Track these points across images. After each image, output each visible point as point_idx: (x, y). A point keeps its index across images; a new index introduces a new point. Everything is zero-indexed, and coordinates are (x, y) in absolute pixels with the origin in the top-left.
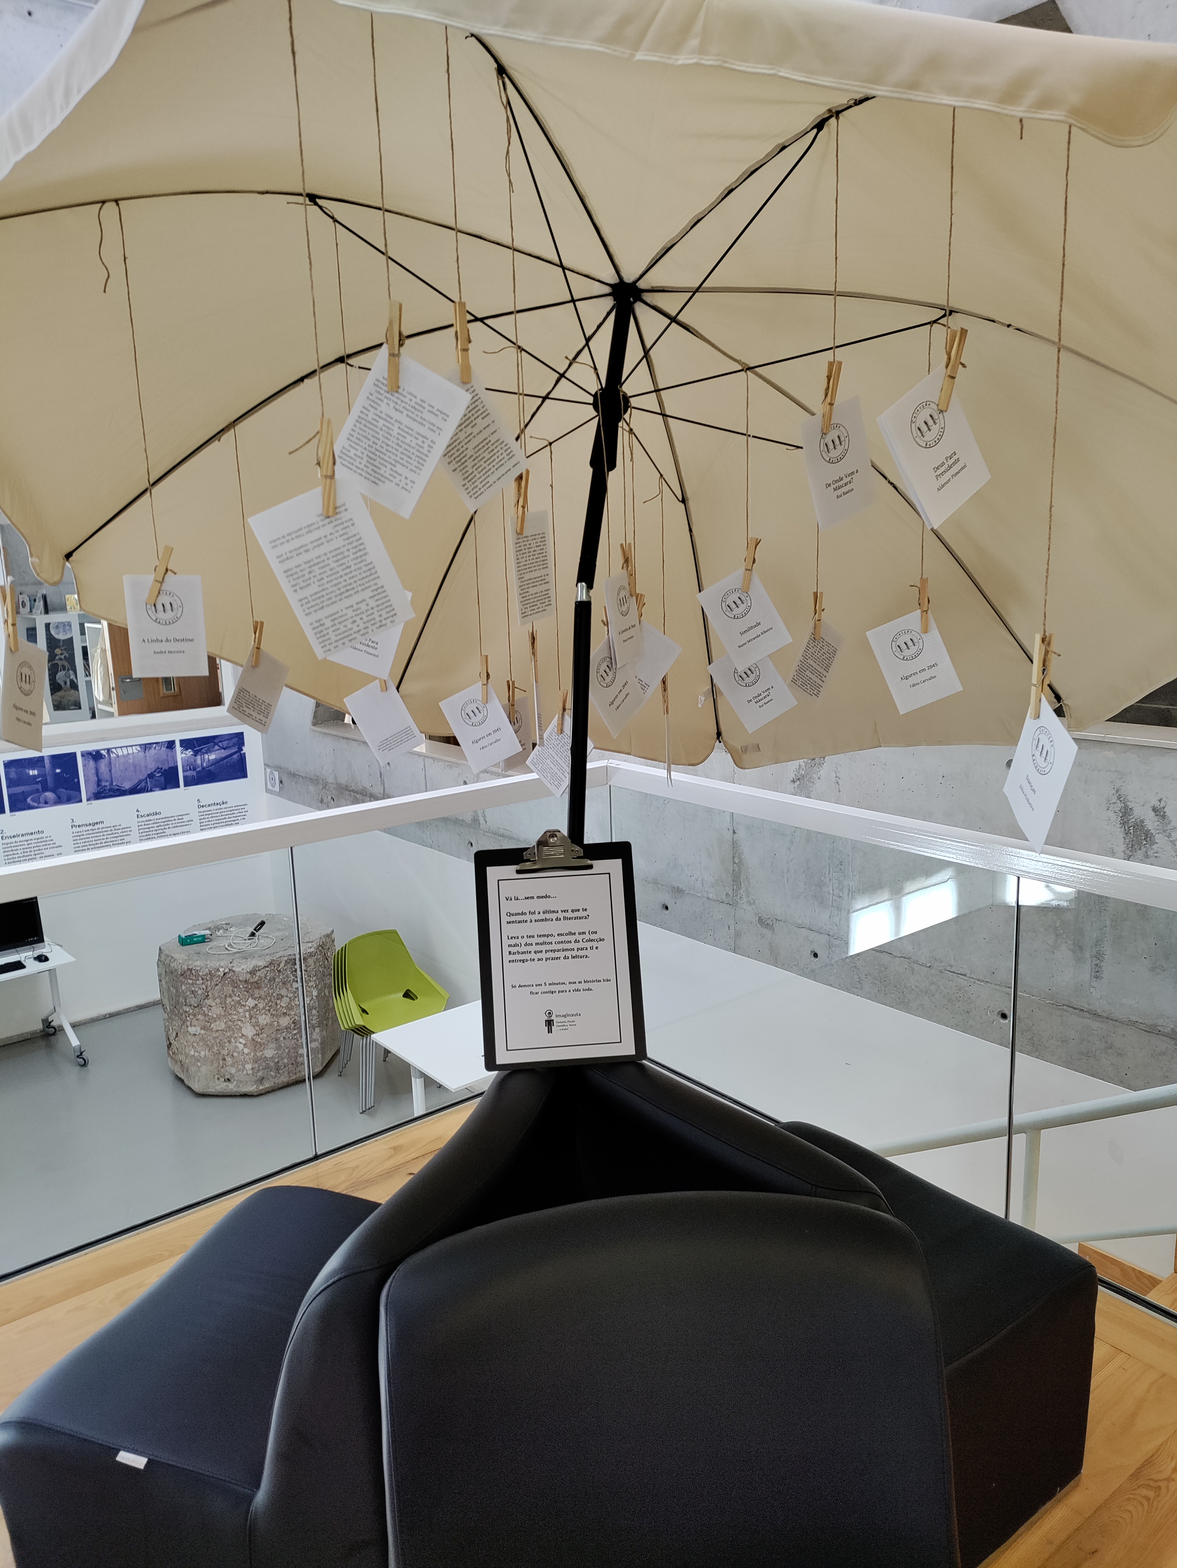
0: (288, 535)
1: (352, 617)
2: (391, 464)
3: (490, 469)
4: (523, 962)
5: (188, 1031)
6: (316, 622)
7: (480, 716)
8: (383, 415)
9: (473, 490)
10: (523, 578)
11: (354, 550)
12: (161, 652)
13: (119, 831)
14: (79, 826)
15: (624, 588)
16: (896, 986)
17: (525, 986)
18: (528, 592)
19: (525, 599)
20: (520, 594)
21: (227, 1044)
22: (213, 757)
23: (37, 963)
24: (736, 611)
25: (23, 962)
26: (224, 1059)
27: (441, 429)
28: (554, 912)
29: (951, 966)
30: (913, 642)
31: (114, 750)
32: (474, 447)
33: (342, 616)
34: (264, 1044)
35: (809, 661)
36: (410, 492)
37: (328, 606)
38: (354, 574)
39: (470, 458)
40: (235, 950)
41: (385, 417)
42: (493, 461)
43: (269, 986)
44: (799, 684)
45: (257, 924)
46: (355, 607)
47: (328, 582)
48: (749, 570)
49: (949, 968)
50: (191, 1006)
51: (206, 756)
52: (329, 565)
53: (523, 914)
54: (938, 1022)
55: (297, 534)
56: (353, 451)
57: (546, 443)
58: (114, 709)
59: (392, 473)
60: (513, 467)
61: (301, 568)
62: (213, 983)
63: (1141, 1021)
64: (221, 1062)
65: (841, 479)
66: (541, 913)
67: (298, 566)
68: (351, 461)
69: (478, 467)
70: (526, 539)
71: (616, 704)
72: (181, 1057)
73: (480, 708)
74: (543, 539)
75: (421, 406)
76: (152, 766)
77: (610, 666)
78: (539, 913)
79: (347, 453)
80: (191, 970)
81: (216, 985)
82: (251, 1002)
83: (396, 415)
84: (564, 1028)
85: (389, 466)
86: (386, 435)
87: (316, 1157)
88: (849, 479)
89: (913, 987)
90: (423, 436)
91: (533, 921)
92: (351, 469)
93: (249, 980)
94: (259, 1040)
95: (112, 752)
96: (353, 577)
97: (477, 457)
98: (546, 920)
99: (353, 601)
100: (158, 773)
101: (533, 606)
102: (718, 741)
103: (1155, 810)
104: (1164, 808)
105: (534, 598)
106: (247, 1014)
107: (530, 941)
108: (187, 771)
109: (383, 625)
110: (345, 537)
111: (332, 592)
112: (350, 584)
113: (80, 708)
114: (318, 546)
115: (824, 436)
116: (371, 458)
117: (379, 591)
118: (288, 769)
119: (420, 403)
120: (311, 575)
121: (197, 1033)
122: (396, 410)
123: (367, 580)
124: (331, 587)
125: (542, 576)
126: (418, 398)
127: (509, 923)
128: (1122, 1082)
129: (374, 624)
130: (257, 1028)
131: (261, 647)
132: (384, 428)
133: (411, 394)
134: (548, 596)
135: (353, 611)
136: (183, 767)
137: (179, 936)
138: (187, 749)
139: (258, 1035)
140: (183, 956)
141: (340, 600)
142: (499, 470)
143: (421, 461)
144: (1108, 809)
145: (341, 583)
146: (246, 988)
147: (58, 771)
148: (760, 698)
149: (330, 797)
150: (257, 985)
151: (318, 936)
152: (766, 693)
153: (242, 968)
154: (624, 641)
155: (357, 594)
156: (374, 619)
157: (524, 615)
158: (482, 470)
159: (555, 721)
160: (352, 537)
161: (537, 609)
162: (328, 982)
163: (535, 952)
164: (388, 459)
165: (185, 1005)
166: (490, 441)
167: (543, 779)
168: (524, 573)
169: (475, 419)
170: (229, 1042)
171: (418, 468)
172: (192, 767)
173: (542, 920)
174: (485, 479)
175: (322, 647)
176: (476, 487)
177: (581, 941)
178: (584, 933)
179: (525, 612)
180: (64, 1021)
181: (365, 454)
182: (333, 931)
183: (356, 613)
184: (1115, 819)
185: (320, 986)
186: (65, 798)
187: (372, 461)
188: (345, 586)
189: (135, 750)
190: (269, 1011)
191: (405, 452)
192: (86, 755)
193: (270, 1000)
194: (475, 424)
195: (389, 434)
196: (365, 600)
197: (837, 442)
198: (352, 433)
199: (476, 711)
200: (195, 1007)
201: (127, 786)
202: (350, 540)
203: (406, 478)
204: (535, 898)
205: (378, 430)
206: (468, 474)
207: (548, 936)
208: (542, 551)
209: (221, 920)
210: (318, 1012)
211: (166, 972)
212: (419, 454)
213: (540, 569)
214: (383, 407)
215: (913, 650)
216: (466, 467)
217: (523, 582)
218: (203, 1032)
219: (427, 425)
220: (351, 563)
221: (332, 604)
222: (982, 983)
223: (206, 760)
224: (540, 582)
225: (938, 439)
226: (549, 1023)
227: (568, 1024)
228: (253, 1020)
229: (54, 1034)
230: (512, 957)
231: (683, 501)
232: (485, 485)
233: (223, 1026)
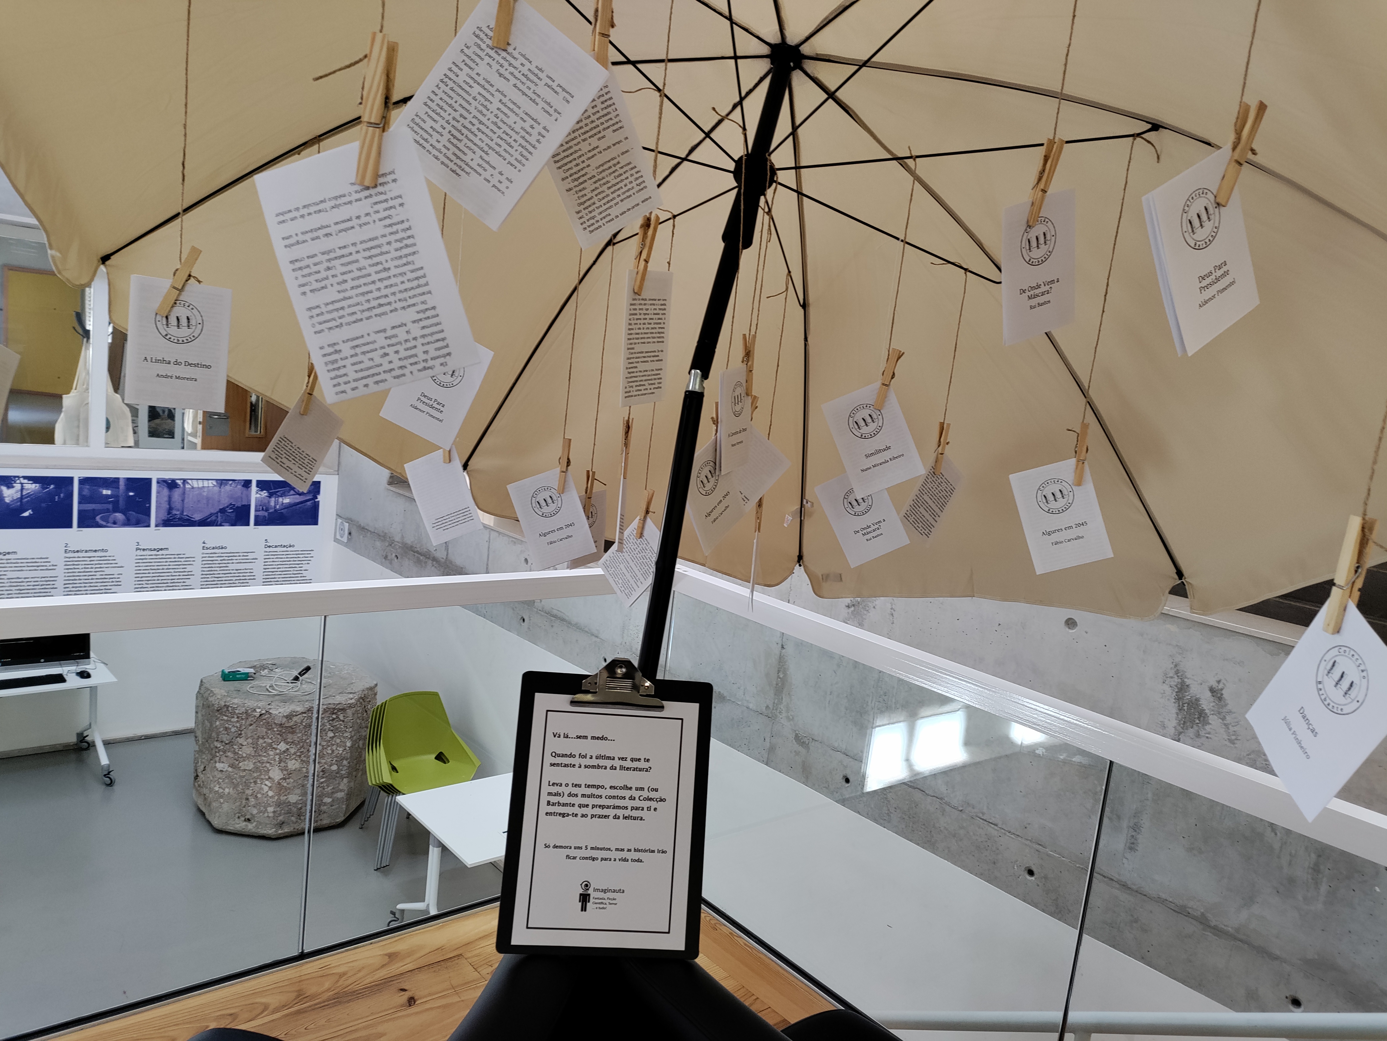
0: (304, 207)
1: (383, 348)
2: (481, 149)
3: (614, 198)
4: (563, 817)
5: (215, 767)
6: (329, 345)
7: (552, 507)
8: (480, 79)
9: (588, 220)
10: (633, 349)
11: (399, 245)
12: (166, 376)
13: (182, 560)
14: (144, 550)
15: (741, 385)
16: (924, 825)
17: (561, 847)
18: (636, 367)
19: (632, 375)
20: (627, 368)
21: (252, 785)
22: (287, 500)
23: (78, 678)
24: (865, 430)
25: (65, 676)
26: (247, 799)
27: (559, 113)
28: (609, 758)
29: (983, 814)
30: (1062, 493)
31: (189, 481)
32: (597, 165)
33: (368, 344)
34: (289, 789)
35: (926, 497)
36: (503, 193)
37: (348, 324)
38: (393, 281)
39: (591, 178)
40: (275, 692)
41: (483, 82)
42: (619, 189)
43: (303, 732)
44: (911, 521)
45: (302, 668)
46: (389, 333)
47: (352, 288)
48: (886, 385)
49: (981, 815)
50: (222, 742)
51: (280, 499)
52: (357, 261)
53: (571, 756)
54: (963, 867)
55: (317, 208)
56: (430, 123)
57: (670, 216)
58: (198, 441)
59: (481, 162)
60: (643, 202)
61: (316, 260)
62: (248, 723)
63: (1171, 900)
64: (244, 801)
65: (1039, 286)
66: (594, 757)
67: (312, 257)
68: (426, 136)
69: (599, 193)
70: (643, 302)
71: (714, 515)
72: (205, 791)
73: (554, 498)
74: (663, 307)
75: (536, 75)
76: (225, 502)
77: (713, 472)
78: (591, 758)
79: (422, 124)
80: (227, 707)
81: (251, 725)
82: (283, 746)
83: (499, 83)
84: (601, 906)
85: (479, 152)
86: (481, 108)
87: (302, 956)
88: (1047, 288)
89: (942, 829)
90: (533, 119)
91: (583, 766)
92: (424, 148)
93: (284, 724)
94: (285, 784)
95: (188, 483)
96: (391, 286)
97: (599, 180)
98: (599, 767)
99: (386, 322)
100: (231, 509)
101: (640, 385)
102: (798, 565)
103: (1212, 690)
104: (1222, 690)
105: (643, 376)
106: (277, 757)
107: (575, 790)
108: (259, 511)
109: (429, 368)
110: (388, 222)
111: (358, 304)
112: (386, 296)
113: (173, 437)
114: (345, 230)
115: (1028, 230)
116: (455, 137)
117: (429, 313)
118: (358, 522)
119: (536, 71)
120: (330, 273)
121: (224, 770)
122: (501, 75)
123: (411, 293)
124: (357, 295)
125: (655, 351)
126: (534, 64)
127: (552, 765)
128: (1143, 958)
129: (416, 363)
130: (285, 772)
131: (315, 393)
132: (479, 97)
133: (523, 56)
134: (659, 376)
135: (386, 338)
136: (256, 506)
137: (223, 671)
138: (262, 490)
139: (284, 779)
140: (223, 691)
141: (367, 319)
142: (625, 201)
143: (525, 153)
144: (1164, 683)
145: (371, 292)
146: (280, 731)
147: (131, 494)
148: (869, 530)
149: (394, 555)
150: (292, 730)
151: (361, 688)
152: (877, 526)
153: (280, 711)
154: (733, 445)
155: (394, 313)
156: (416, 356)
157: (627, 395)
158: (603, 198)
159: (636, 523)
160: (398, 223)
161: (644, 390)
162: (364, 734)
163: (580, 806)
164: (479, 143)
165: (217, 741)
166: (619, 163)
167: (608, 576)
168: (635, 344)
169: (604, 129)
170: (255, 782)
171: (519, 162)
172: (264, 508)
173: (593, 767)
174: (606, 210)
175: (335, 386)
176: (593, 218)
177: (637, 798)
178: (642, 789)
179: (630, 392)
180: (97, 738)
181: (447, 130)
182: (376, 685)
183: (389, 342)
184: (1170, 693)
185: (355, 738)
186: (134, 521)
187: (455, 141)
188: (378, 298)
189: (211, 484)
190: (300, 756)
191: (504, 136)
192: (161, 482)
193: (302, 747)
194: (603, 137)
195: (485, 107)
196: (405, 325)
197: (1042, 240)
198: (433, 97)
199: (549, 500)
200: (226, 744)
201: (197, 517)
202: (395, 228)
203: (501, 173)
204: (589, 738)
205: (470, 99)
206: (585, 198)
207: (598, 787)
208: (660, 321)
209: (267, 660)
210: (349, 763)
211: (203, 704)
212: (524, 143)
213: (654, 342)
214: (482, 68)
215: (1061, 503)
216: (584, 189)
217: (632, 353)
218: (230, 769)
219: (542, 104)
220: (391, 264)
221: (355, 322)
222: (1012, 836)
223: (280, 503)
224: (652, 359)
225: (1209, 240)
226: (584, 898)
227: (607, 901)
228: (283, 764)
229: (87, 749)
230: (551, 809)
231: (804, 306)
232: (604, 218)
233: (251, 766)
